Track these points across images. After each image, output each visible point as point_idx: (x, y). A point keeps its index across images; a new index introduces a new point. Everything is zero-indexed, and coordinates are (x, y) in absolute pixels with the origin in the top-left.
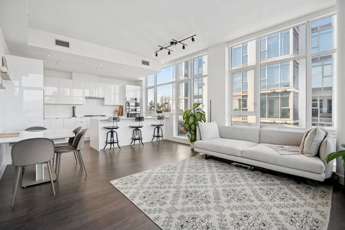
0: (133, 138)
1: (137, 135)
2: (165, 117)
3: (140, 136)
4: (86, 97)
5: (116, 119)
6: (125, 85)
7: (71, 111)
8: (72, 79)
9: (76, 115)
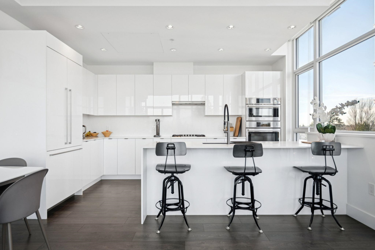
2: (342, 147)
4: (173, 103)
5: (174, 148)
6: (245, 73)
7: (155, 127)
8: (153, 74)
9: (160, 134)
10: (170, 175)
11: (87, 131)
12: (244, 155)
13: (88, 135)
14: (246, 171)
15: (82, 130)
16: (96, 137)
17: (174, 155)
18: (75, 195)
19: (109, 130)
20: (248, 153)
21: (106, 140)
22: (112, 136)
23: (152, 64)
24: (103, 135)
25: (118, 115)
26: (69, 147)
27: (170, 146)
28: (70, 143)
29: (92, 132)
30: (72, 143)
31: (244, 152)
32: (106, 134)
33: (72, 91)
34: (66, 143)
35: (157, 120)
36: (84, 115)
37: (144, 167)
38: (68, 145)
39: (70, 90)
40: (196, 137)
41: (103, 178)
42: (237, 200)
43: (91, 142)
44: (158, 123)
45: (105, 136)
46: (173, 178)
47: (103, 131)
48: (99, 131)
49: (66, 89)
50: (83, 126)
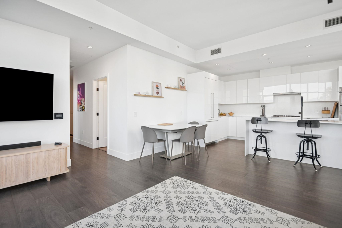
0: (300, 152)
1: (308, 149)
3: (314, 152)
4: (274, 94)
5: (261, 120)
6: (339, 68)
7: (261, 111)
8: (259, 77)
9: (265, 115)
10: (260, 134)
11: (221, 113)
12: (305, 126)
13: (221, 115)
14: (305, 135)
15: (218, 112)
16: (225, 115)
17: (261, 124)
18: (215, 142)
19: (233, 112)
20: (307, 125)
21: (230, 117)
22: (234, 115)
23: (259, 71)
24: (229, 115)
25: (237, 103)
26: (213, 119)
27: (259, 119)
28: (213, 117)
29: (223, 113)
30: (214, 117)
31: (305, 124)
32: (231, 114)
33: (214, 94)
34: (212, 117)
35: (263, 106)
36: (219, 104)
37: (246, 129)
38: (212, 118)
39: (213, 94)
40: (291, 117)
41: (229, 138)
42: (305, 154)
43: (222, 118)
44: (264, 108)
45: (230, 115)
46: (261, 136)
47: (229, 113)
48: (227, 112)
49: (212, 93)
50: (219, 110)
